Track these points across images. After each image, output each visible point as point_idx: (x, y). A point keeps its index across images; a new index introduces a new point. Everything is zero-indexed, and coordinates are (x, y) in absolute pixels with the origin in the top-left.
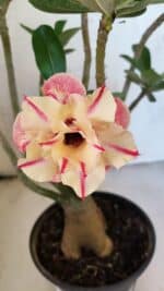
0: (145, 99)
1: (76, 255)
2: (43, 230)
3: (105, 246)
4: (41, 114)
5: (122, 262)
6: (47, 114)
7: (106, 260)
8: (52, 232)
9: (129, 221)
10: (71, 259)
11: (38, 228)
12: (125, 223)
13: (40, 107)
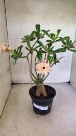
3: (45, 94)
7: (45, 97)
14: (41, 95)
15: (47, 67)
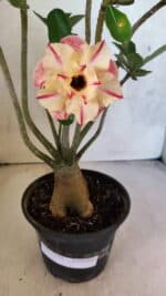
0: (130, 79)
1: (62, 213)
2: (33, 195)
3: (88, 208)
4: (58, 58)
5: (101, 222)
6: (62, 59)
7: (87, 219)
8: (42, 197)
9: (108, 192)
10: (57, 216)
11: (29, 192)
12: (105, 194)
13: (59, 54)
14: (72, 212)
15: (99, 72)
